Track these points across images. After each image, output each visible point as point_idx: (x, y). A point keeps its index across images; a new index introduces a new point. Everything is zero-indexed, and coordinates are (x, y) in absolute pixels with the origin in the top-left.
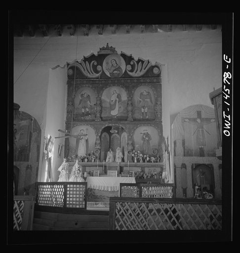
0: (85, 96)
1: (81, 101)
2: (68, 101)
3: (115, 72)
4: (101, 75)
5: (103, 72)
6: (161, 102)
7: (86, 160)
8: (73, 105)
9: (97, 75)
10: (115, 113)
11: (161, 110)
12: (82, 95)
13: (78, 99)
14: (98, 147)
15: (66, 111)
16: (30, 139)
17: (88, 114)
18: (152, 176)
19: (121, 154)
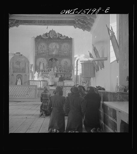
0: (42, 46)
1: (41, 48)
2: (36, 48)
3: (54, 37)
4: (49, 38)
5: (50, 36)
7: (43, 71)
8: (38, 49)
9: (47, 38)
10: (54, 53)
12: (41, 46)
13: (40, 47)
14: (48, 66)
15: (35, 52)
16: (26, 65)
17: (43, 53)
18: (68, 77)
19: (56, 69)
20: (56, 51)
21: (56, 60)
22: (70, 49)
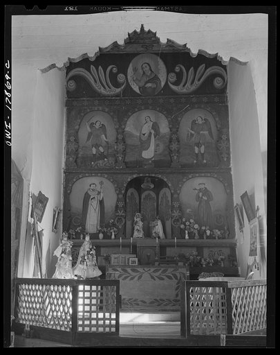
0: (97, 126)
1: (90, 135)
2: (68, 135)
3: (149, 85)
4: (124, 91)
5: (128, 85)
6: (228, 135)
7: (101, 236)
8: (76, 141)
9: (118, 90)
10: (148, 154)
11: (228, 148)
12: (92, 125)
13: (85, 130)
14: (121, 213)
15: (64, 151)
17: (102, 157)
18: (216, 262)
20: (157, 145)
21: (159, 185)
22: (220, 132)
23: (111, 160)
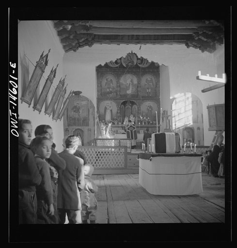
0: (109, 80)
1: (106, 83)
2: (98, 83)
3: (130, 64)
4: (120, 66)
5: (121, 63)
6: (159, 85)
8: (101, 86)
9: (117, 65)
10: (129, 92)
11: (159, 90)
12: (107, 80)
14: (119, 115)
15: (96, 90)
17: (111, 92)
20: (133, 88)
21: (133, 103)
22: (157, 84)
23: (115, 94)
